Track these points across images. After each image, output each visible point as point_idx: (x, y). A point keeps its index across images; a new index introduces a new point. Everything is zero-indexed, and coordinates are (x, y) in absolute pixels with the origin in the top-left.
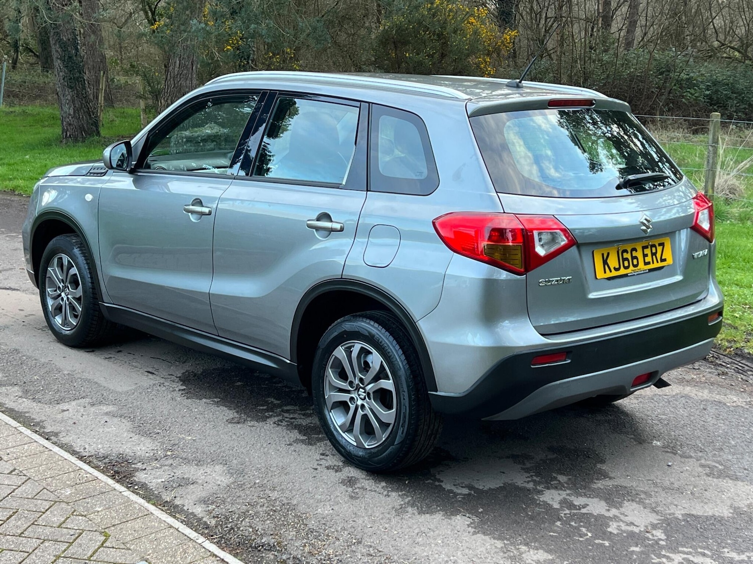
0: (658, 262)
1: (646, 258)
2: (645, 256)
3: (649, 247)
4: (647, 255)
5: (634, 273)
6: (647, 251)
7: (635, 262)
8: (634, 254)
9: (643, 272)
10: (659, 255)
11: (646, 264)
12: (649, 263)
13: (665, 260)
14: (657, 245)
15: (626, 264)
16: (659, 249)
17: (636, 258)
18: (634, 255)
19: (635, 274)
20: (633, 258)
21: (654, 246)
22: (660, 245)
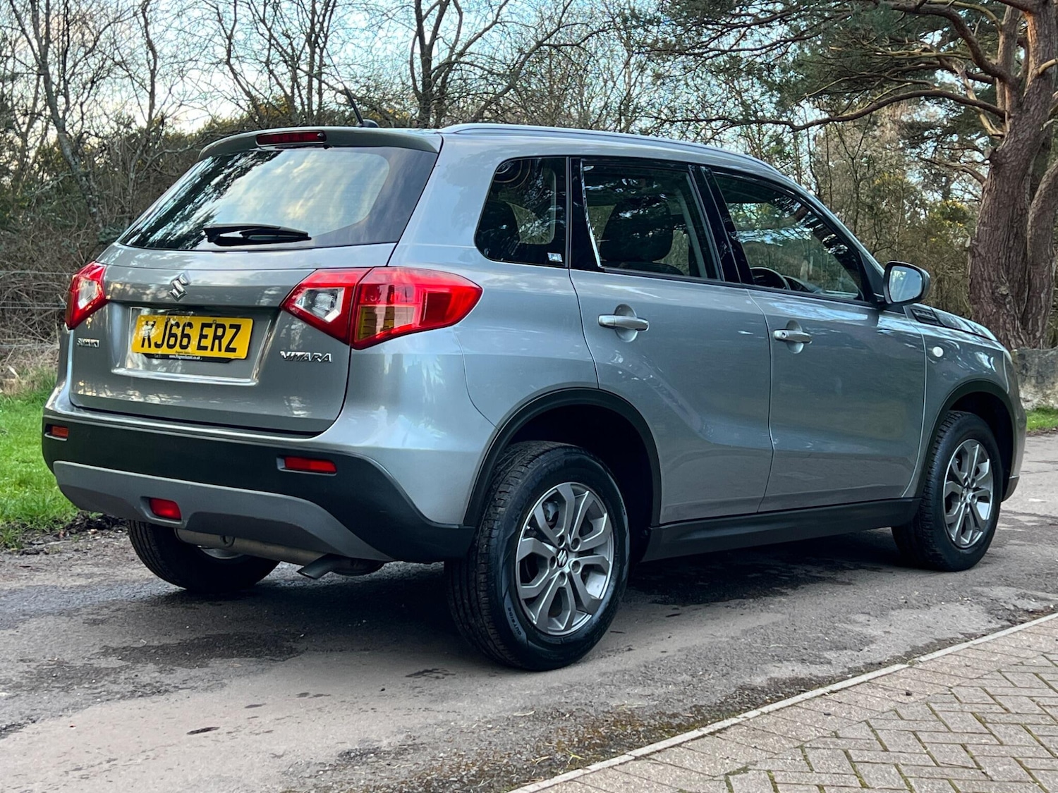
0: (220, 350)
1: (203, 340)
2: (202, 336)
3: (214, 326)
4: (206, 337)
5: (177, 356)
6: (209, 332)
7: (185, 341)
8: (187, 331)
9: (191, 358)
10: (225, 342)
11: (200, 348)
12: (205, 348)
13: (234, 350)
14: (227, 327)
15: (172, 341)
16: (230, 333)
17: (188, 337)
18: (185, 332)
19: (180, 357)
20: (184, 335)
21: (223, 326)
22: (232, 326)
